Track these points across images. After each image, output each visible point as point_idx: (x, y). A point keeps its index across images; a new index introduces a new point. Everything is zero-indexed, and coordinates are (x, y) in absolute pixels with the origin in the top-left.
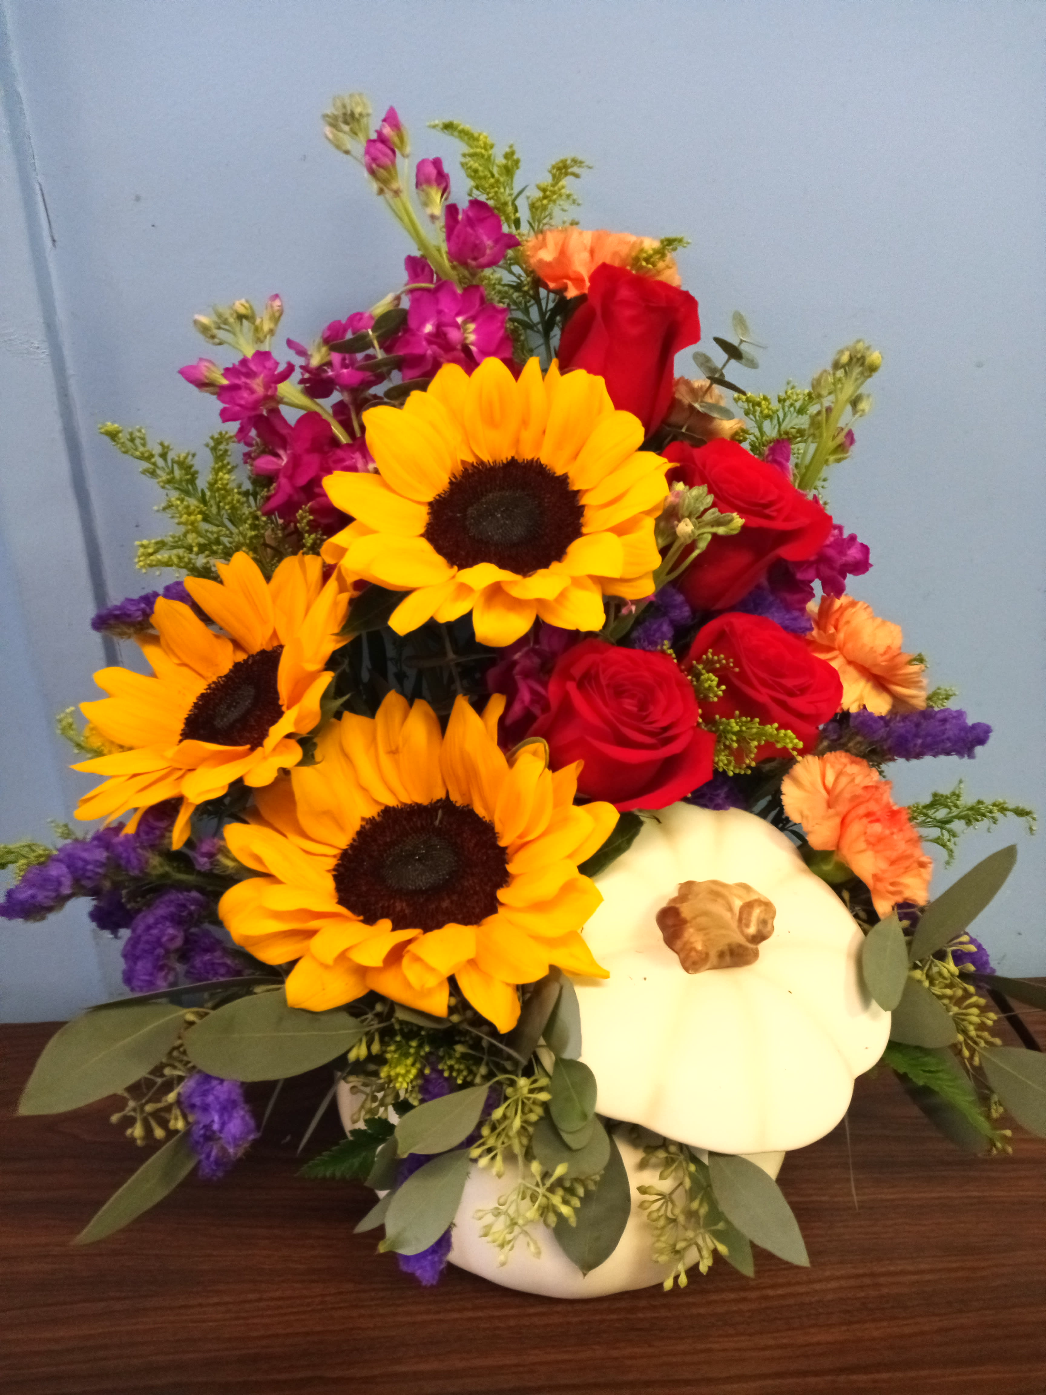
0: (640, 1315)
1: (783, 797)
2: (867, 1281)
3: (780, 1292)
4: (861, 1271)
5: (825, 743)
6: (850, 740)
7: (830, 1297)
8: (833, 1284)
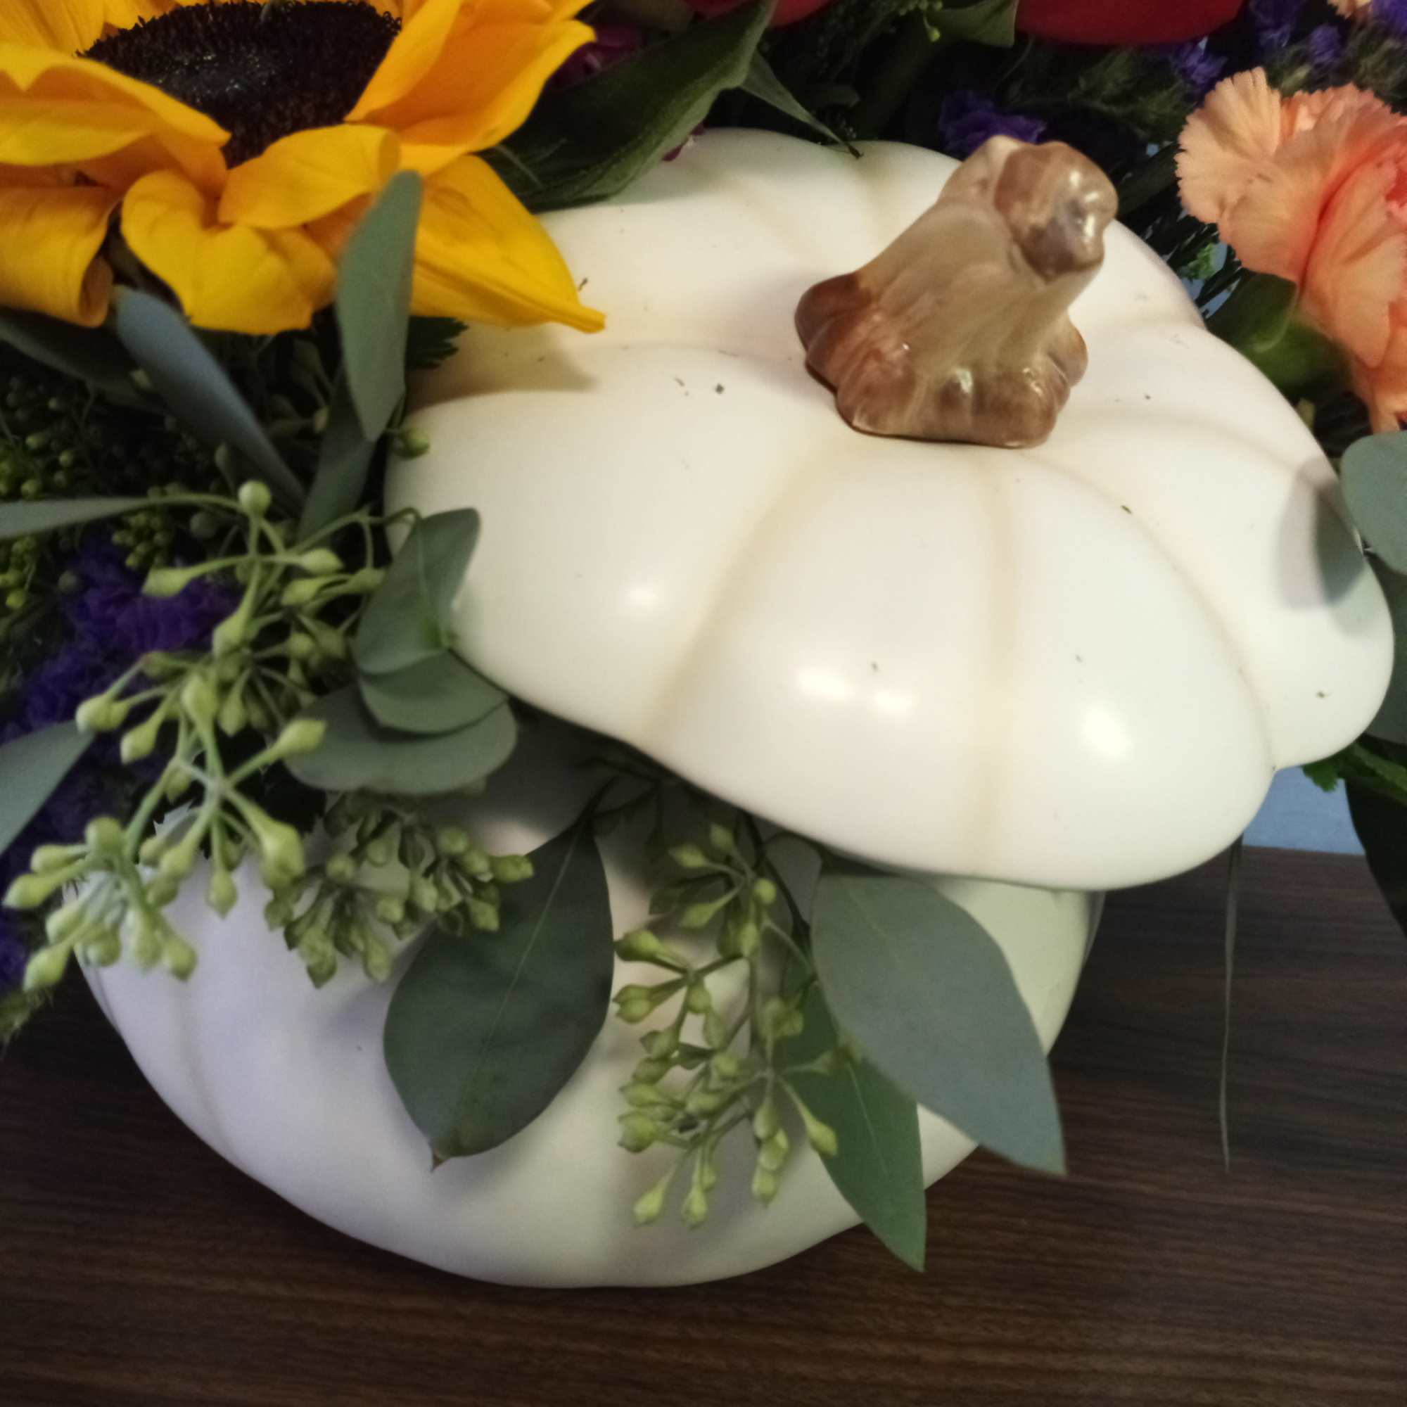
0: (652, 1355)
1: (1180, 158)
2: (1224, 1370)
3: (1005, 1359)
4: (1211, 1347)
5: (1302, 73)
6: (1365, 50)
7: (1126, 1391)
8: (1138, 1366)
